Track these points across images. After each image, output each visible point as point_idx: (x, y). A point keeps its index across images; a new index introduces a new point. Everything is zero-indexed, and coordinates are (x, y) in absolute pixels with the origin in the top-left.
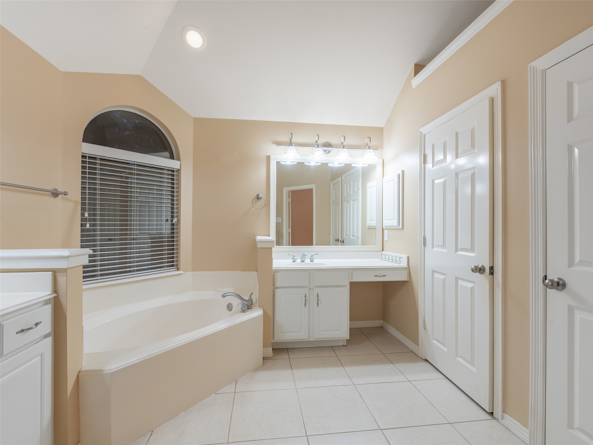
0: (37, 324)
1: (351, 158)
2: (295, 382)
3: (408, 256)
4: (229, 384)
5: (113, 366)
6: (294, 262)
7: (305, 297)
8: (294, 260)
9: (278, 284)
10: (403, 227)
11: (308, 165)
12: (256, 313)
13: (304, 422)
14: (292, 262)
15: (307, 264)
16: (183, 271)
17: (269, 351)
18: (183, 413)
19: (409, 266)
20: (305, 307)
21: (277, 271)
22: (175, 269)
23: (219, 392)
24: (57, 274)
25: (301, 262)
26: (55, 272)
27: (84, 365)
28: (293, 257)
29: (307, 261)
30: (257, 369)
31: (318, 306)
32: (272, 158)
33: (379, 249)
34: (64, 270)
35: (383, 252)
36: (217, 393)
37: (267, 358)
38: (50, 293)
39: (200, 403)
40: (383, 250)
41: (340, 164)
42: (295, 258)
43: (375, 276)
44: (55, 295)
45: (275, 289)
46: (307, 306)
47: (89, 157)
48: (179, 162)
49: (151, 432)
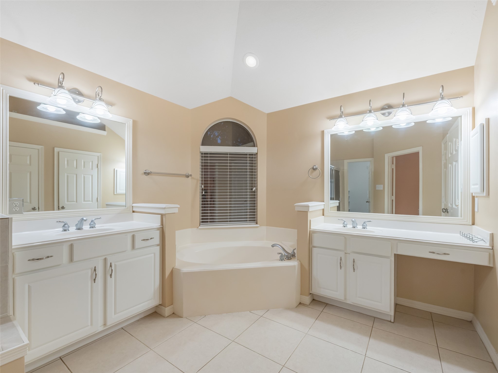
0: (151, 239)
1: (413, 116)
2: (310, 329)
3: (493, 234)
4: (262, 310)
5: (185, 270)
6: (345, 227)
7: (341, 260)
8: (345, 225)
9: (315, 243)
10: (489, 195)
11: (368, 131)
12: (294, 263)
13: (290, 357)
14: (343, 227)
15: (359, 230)
16: (259, 225)
17: (307, 300)
18: (225, 314)
19: (493, 247)
20: (341, 269)
21: (315, 232)
22: (255, 223)
23: (252, 312)
24: (163, 216)
25: (352, 227)
26: (162, 215)
27: (176, 265)
28: (344, 222)
29: (360, 227)
30: (289, 308)
31: (354, 271)
32: (326, 132)
33: (467, 221)
34: (165, 214)
35: (473, 226)
36: (251, 312)
37: (303, 304)
38: (160, 225)
39: (237, 313)
40: (473, 224)
41: (409, 123)
42: (345, 223)
43: (429, 252)
44: (162, 226)
45: (312, 248)
46: (343, 268)
47: (204, 153)
48: (257, 148)
49: (205, 316)
